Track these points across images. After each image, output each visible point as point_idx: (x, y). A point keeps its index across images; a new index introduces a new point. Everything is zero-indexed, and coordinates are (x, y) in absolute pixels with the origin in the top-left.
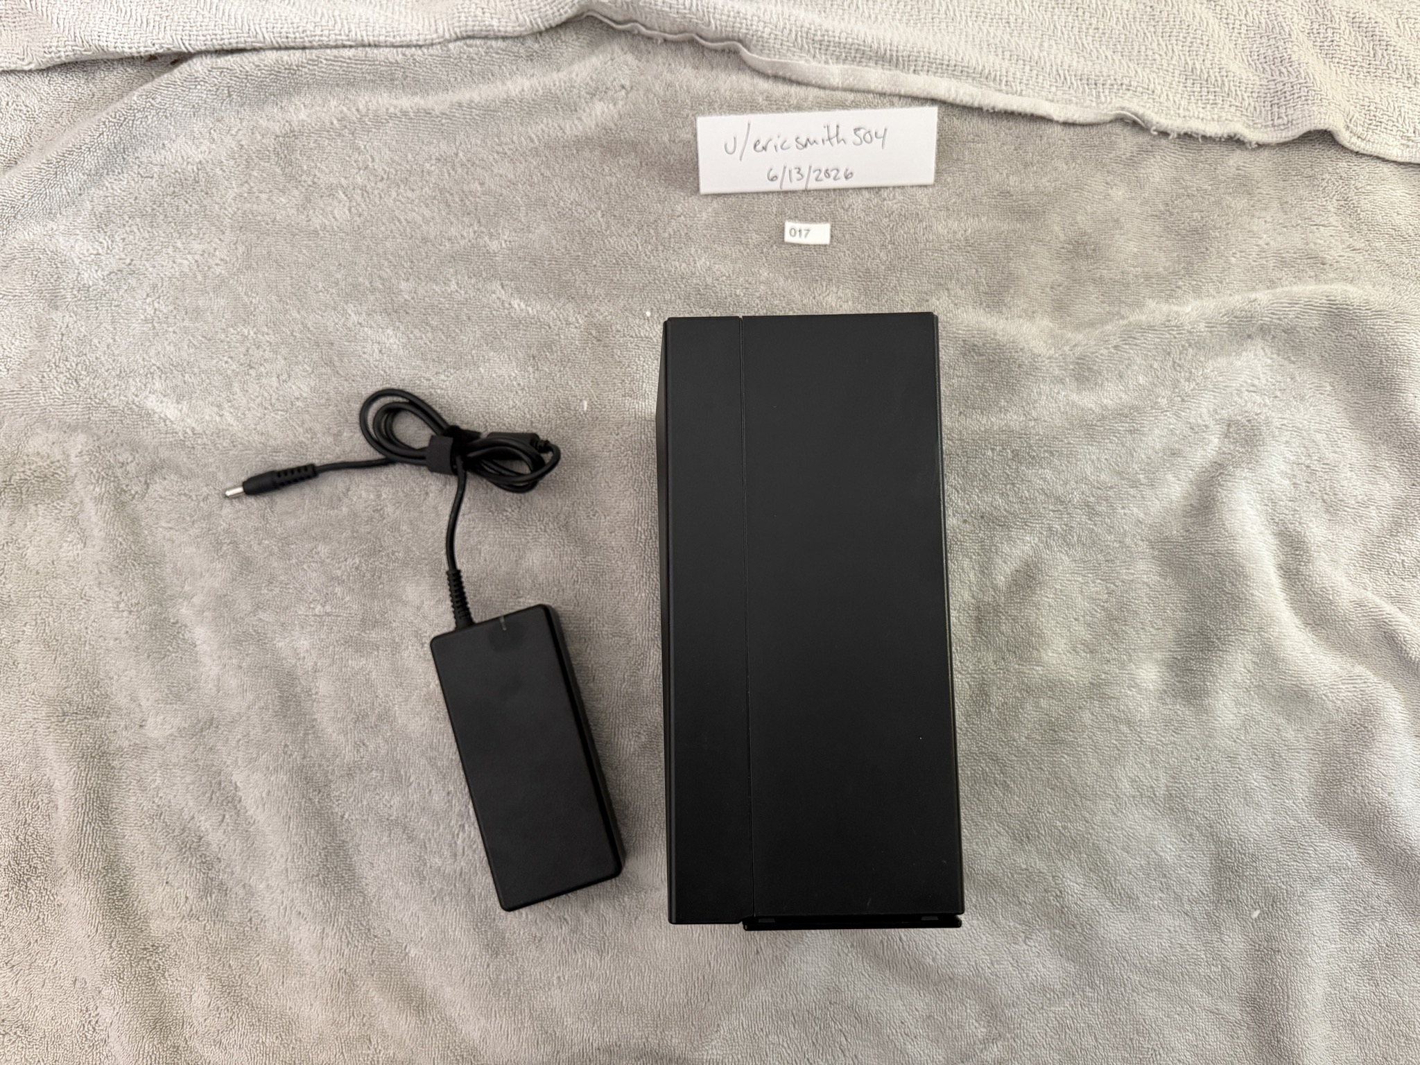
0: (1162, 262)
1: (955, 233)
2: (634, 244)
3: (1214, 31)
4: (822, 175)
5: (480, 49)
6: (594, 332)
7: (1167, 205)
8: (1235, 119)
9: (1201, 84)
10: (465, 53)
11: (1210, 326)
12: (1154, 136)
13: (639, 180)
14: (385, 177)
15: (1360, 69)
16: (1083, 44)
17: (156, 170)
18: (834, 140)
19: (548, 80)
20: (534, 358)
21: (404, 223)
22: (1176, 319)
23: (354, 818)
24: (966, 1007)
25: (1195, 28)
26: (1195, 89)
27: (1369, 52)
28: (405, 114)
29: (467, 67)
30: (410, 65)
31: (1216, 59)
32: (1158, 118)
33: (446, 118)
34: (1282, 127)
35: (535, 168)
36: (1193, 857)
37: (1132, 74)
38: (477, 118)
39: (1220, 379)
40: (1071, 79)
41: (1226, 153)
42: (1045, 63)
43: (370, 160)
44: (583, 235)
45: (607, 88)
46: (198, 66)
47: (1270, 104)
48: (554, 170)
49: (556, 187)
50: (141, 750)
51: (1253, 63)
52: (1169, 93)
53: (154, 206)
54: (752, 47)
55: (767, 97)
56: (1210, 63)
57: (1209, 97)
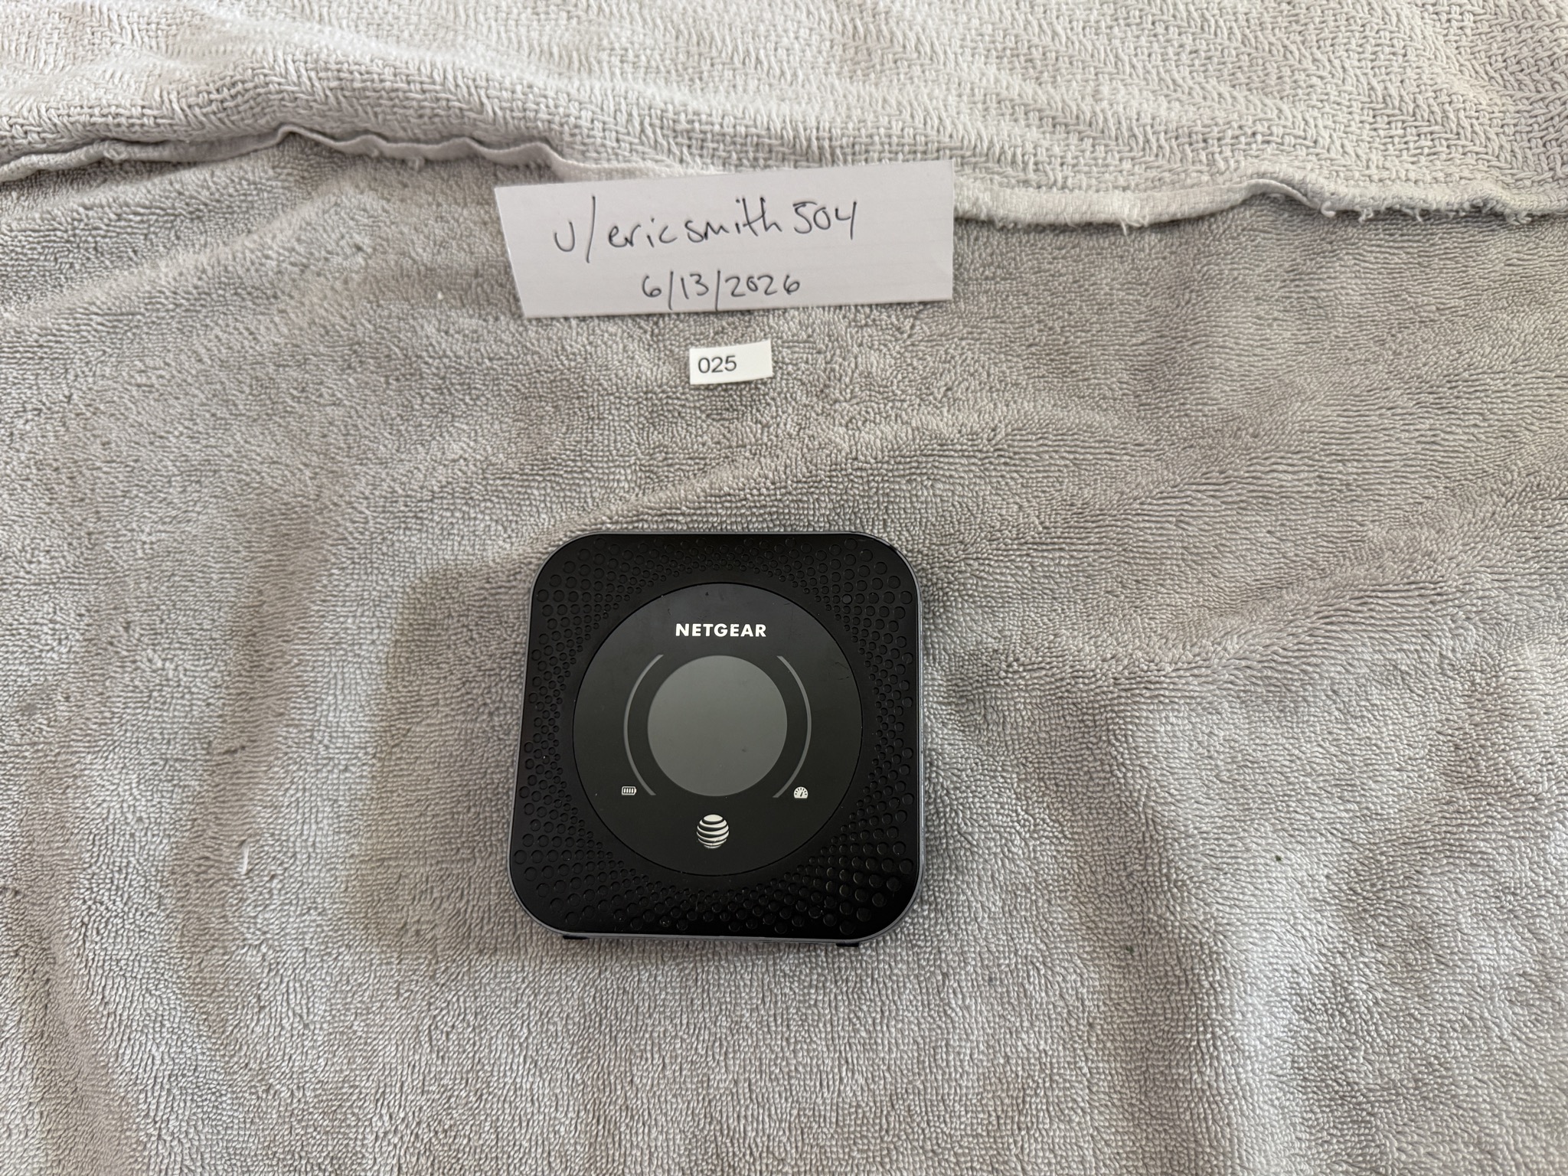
3: (1412, 29)
8: (1479, 176)
9: (1403, 122)
12: (1331, 221)
13: (383, 408)
16: (1174, 81)
19: (224, 252)
25: (1376, 28)
26: (1393, 132)
31: (1424, 77)
32: (1332, 187)
35: (202, 405)
37: (1272, 115)
38: (101, 328)
40: (1158, 140)
42: (1107, 120)
45: (329, 252)
47: (1541, 143)
49: (238, 437)
52: (1346, 142)
54: (566, 149)
56: (1415, 84)
57: (1423, 143)
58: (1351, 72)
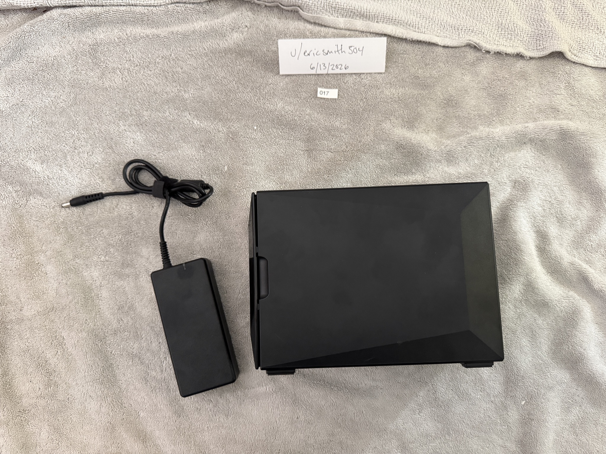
0: (486, 110)
1: (394, 94)
2: (249, 96)
3: (511, 7)
4: (335, 67)
5: (182, 8)
6: (230, 136)
7: (489, 84)
8: (520, 46)
9: (505, 30)
10: (175, 10)
11: (507, 138)
12: (484, 53)
13: (252, 68)
14: (138, 64)
15: (576, 25)
16: (453, 11)
17: (35, 59)
18: (340, 52)
19: (212, 23)
20: (203, 147)
21: (146, 85)
22: (492, 134)
23: (116, 353)
24: (391, 443)
25: (503, 5)
26: (502, 32)
27: (580, 18)
28: (148, 36)
29: (176, 16)
30: (150, 14)
31: (512, 19)
32: (485, 45)
33: (166, 39)
34: (541, 50)
35: (206, 61)
36: (496, 376)
37: (474, 25)
38: (180, 39)
39: (511, 161)
40: (447, 27)
41: (515, 61)
42: (436, 19)
43: (132, 56)
44: (227, 91)
45: (239, 27)
46: (54, 13)
47: (535, 40)
48: (214, 63)
49: (215, 70)
50: (20, 321)
51: (528, 21)
52: (491, 34)
53: (34, 76)
54: (304, 10)
55: (311, 32)
56: (509, 21)
57: (509, 36)
58: (494, 16)
